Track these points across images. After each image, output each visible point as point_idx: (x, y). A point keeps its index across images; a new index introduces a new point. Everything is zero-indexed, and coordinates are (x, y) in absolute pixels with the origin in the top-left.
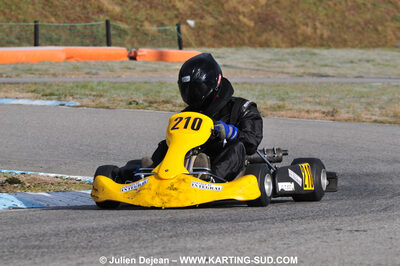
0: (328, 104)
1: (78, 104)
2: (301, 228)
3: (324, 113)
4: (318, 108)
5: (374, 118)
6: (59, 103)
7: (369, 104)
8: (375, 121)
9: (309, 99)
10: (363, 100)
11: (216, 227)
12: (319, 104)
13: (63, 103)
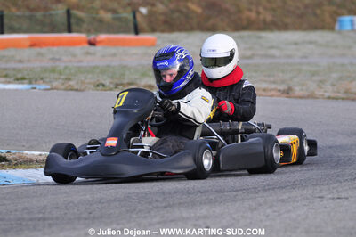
0: (283, 82)
1: (48, 87)
2: (285, 197)
3: (279, 91)
4: (273, 86)
5: (327, 95)
6: (31, 86)
7: (321, 81)
8: (329, 98)
9: (263, 78)
10: (314, 78)
11: (204, 198)
12: (274, 82)
13: (34, 86)
